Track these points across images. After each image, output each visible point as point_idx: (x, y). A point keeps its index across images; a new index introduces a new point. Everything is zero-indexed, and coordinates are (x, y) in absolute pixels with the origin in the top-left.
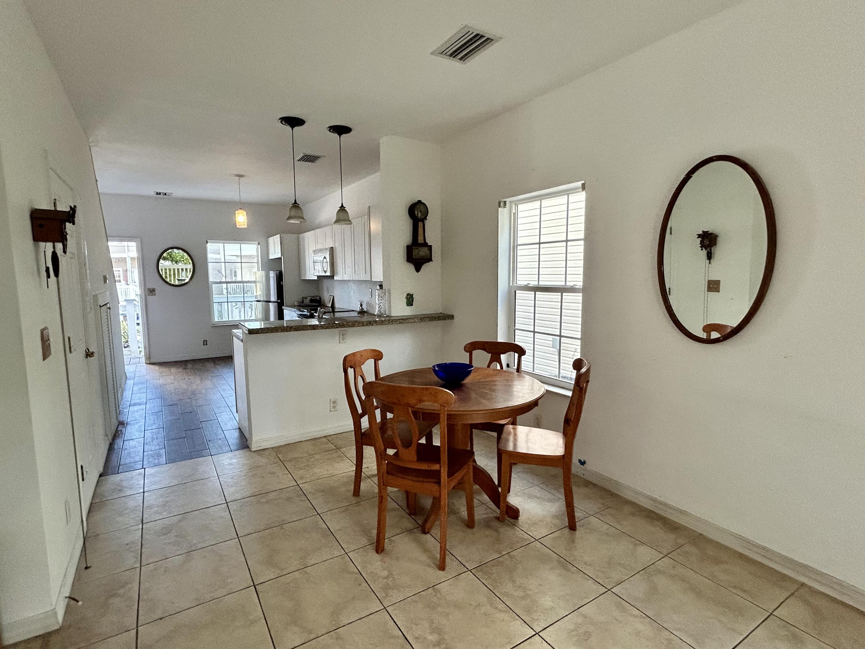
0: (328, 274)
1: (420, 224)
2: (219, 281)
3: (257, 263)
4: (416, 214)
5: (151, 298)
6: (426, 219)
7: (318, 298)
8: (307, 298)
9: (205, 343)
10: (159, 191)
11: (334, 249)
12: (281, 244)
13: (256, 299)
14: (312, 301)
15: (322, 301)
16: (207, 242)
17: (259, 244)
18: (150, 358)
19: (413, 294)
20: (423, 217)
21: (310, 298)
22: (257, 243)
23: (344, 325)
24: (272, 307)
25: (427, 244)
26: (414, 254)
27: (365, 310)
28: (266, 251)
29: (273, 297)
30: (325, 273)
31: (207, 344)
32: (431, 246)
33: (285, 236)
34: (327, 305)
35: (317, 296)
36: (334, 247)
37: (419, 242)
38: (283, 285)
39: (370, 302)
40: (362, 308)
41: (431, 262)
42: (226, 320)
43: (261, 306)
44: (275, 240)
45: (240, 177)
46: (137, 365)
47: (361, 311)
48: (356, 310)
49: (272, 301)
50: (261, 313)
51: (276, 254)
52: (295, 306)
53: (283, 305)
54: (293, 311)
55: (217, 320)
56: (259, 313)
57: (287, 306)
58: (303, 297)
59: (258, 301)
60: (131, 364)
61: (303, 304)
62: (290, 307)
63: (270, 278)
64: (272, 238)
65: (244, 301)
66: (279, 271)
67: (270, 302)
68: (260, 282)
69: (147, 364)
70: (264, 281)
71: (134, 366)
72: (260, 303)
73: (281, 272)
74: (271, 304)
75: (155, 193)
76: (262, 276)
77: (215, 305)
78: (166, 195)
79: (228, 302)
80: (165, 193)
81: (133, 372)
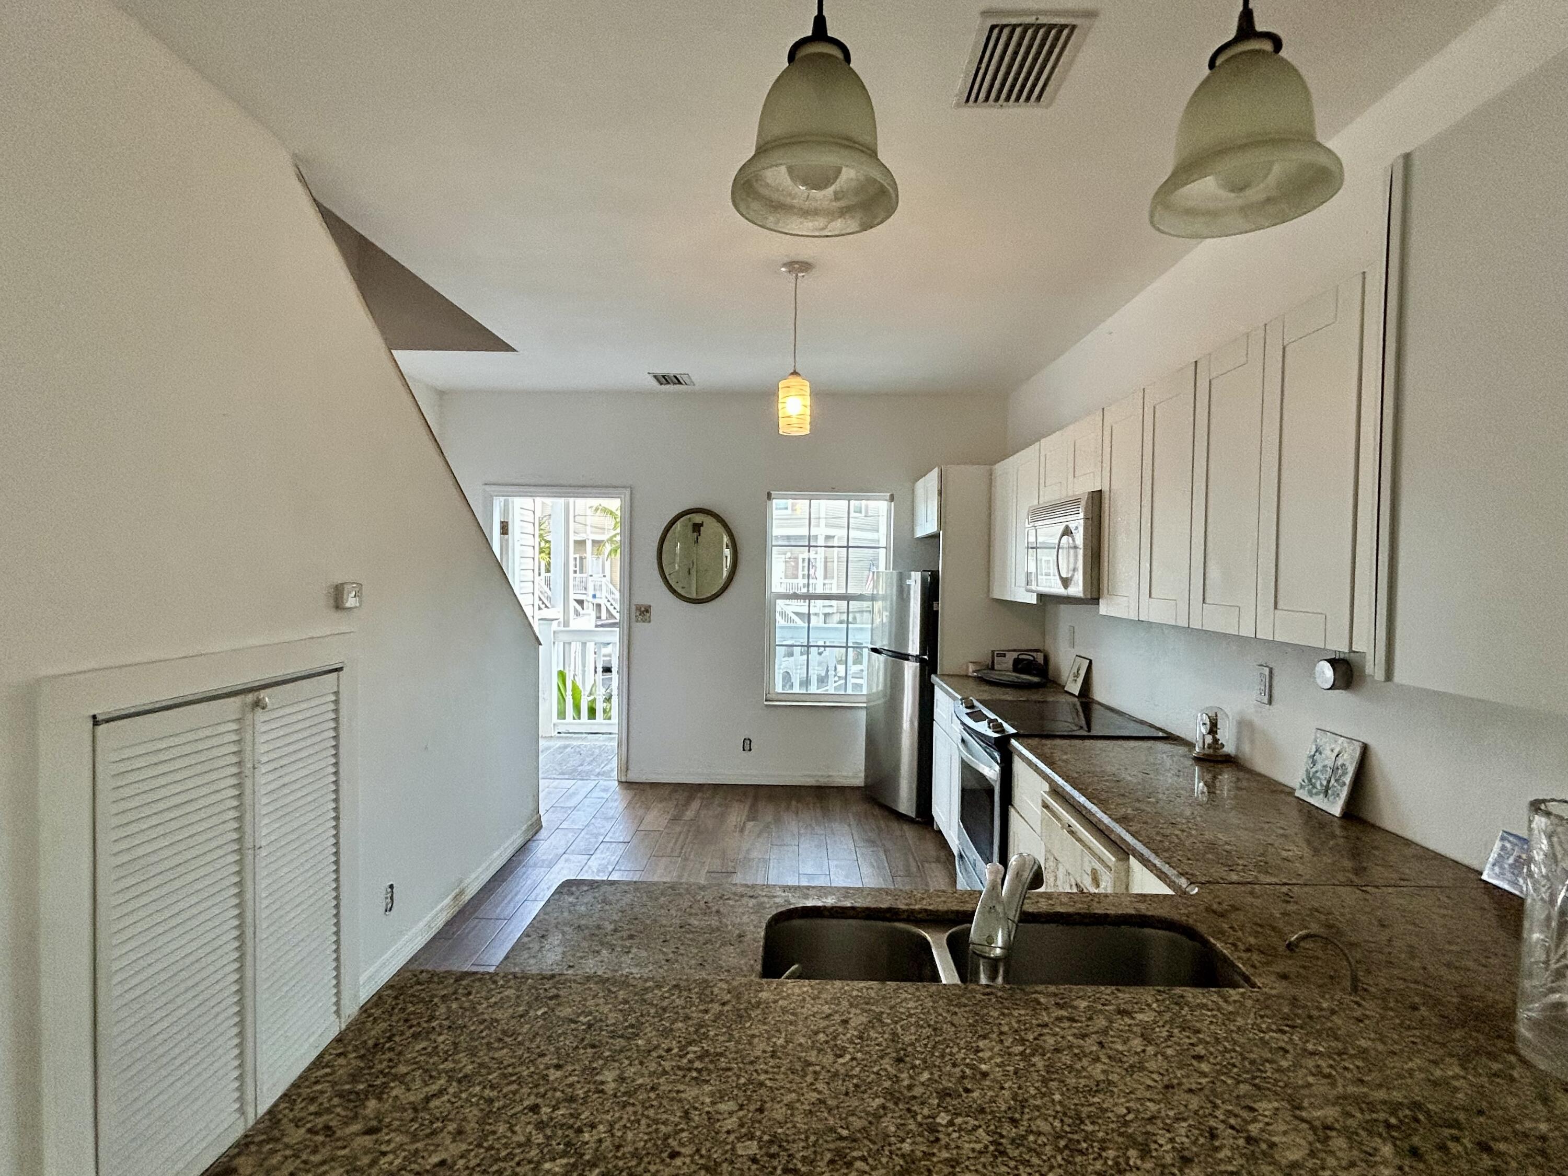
0: (1077, 589)
2: (791, 592)
3: (886, 548)
7: (1040, 658)
8: (1004, 655)
9: (747, 745)
10: (660, 371)
11: (1106, 496)
12: (940, 493)
13: (872, 643)
14: (1020, 666)
15: (1051, 667)
16: (769, 496)
17: (892, 498)
18: (627, 770)
21: (1015, 655)
22: (888, 495)
24: (910, 670)
27: (1229, 748)
28: (907, 517)
29: (914, 648)
30: (1066, 587)
31: (750, 750)
33: (954, 471)
34: (1070, 689)
35: (1037, 651)
36: (1106, 489)
38: (937, 611)
39: (1257, 721)
40: (1216, 741)
42: (801, 692)
43: (882, 666)
44: (928, 486)
45: (800, 275)
46: (601, 782)
47: (1208, 755)
48: (1190, 745)
49: (909, 655)
50: (881, 687)
51: (927, 525)
52: (967, 676)
53: (935, 672)
54: (954, 698)
55: (779, 689)
56: (878, 686)
57: (943, 676)
58: (993, 652)
59: (875, 650)
60: (592, 777)
61: (994, 676)
62: (956, 679)
63: (906, 589)
64: (920, 484)
65: (847, 647)
66: (932, 572)
67: (905, 657)
68: (884, 598)
69: (620, 782)
70: (895, 598)
71: (593, 784)
72: (882, 658)
73: (935, 576)
74: (906, 662)
75: (655, 377)
76: (892, 584)
77: (780, 651)
78: (680, 383)
79: (808, 646)
80: (675, 377)
81: (570, 808)
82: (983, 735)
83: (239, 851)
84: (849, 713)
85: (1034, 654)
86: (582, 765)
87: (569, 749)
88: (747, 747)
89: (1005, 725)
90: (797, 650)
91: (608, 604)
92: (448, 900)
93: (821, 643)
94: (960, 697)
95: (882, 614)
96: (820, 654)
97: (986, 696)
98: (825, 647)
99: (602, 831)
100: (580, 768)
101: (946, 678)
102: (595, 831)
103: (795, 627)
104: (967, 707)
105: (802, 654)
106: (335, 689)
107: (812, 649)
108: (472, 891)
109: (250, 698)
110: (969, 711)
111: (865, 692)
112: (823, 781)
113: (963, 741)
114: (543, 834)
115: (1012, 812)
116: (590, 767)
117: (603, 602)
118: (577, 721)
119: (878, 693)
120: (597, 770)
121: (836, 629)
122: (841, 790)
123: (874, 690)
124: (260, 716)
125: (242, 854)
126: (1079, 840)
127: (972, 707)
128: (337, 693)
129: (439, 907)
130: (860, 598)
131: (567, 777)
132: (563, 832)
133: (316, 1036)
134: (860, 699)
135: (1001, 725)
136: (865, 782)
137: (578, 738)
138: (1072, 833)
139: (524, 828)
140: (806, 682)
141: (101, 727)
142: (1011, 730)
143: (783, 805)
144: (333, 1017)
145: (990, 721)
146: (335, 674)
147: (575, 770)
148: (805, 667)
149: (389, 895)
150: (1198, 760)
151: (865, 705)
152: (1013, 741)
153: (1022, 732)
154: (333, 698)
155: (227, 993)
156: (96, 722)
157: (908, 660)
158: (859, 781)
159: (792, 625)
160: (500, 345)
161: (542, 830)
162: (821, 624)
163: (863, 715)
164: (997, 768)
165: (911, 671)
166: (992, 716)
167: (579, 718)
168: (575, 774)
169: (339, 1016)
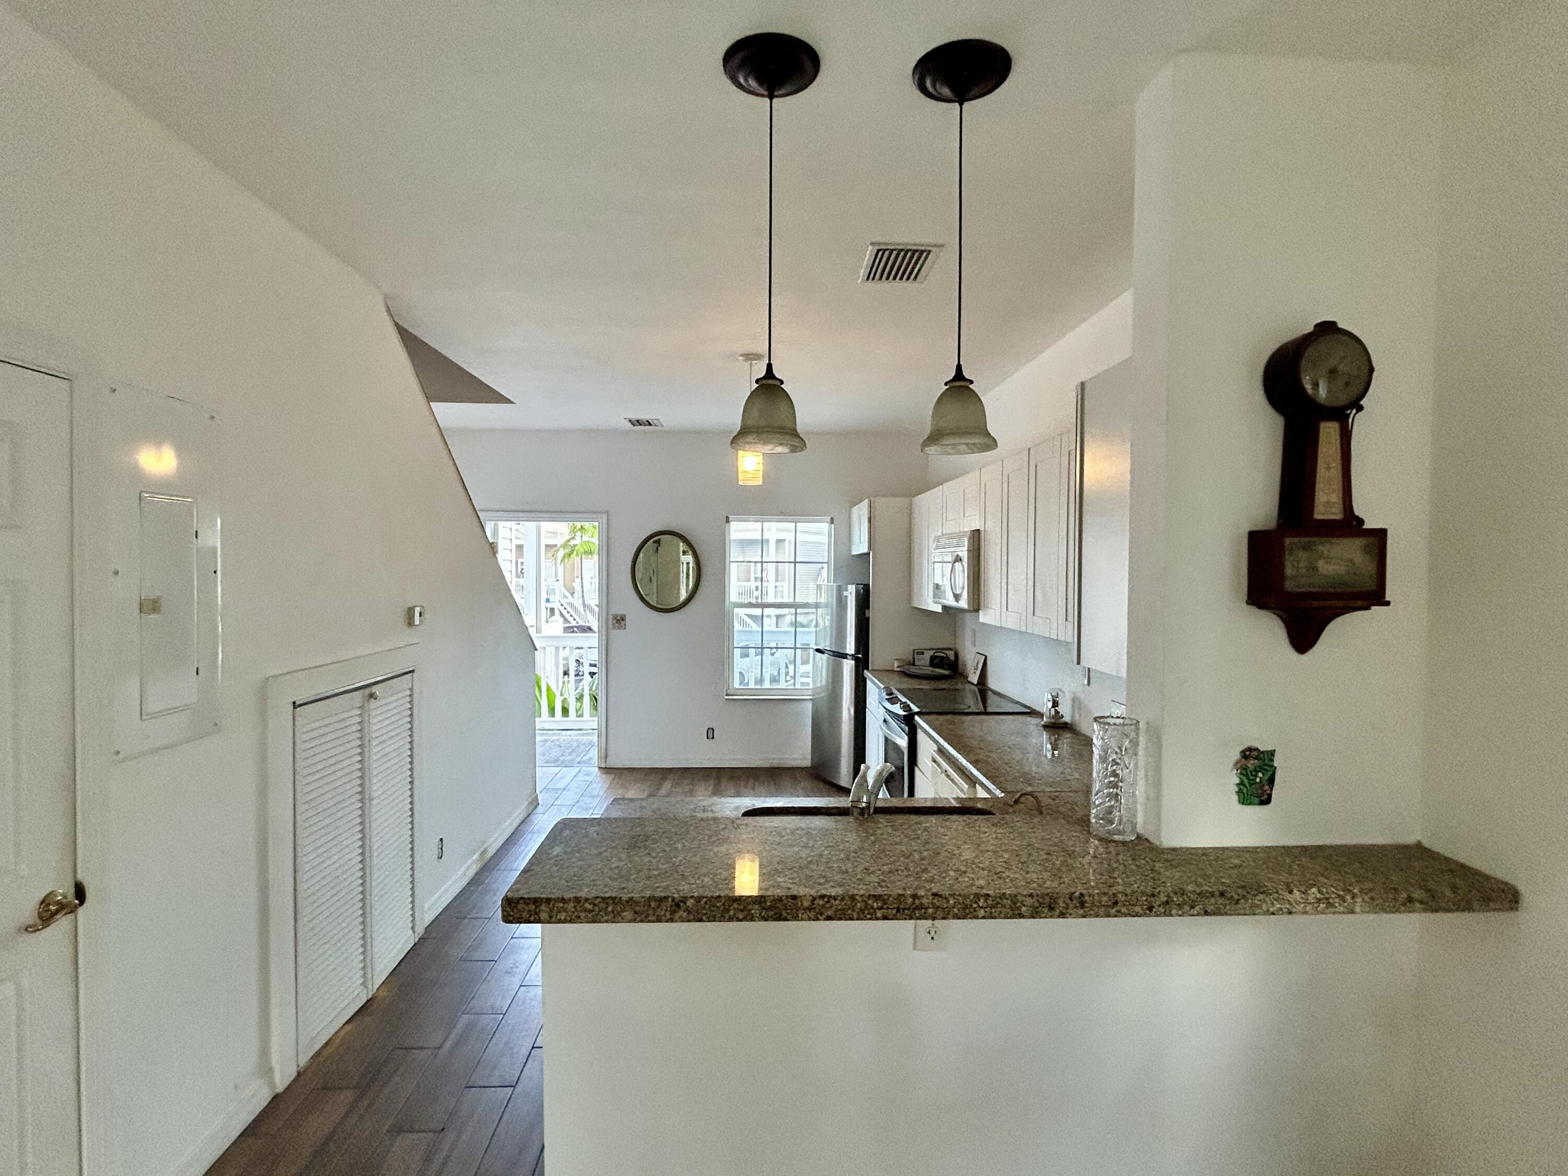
0: (965, 603)
1: (1329, 431)
2: (747, 601)
3: (827, 563)
4: (1308, 387)
5: (616, 633)
6: (1360, 408)
7: (951, 655)
8: (923, 653)
9: (710, 733)
10: (635, 417)
11: (982, 534)
12: (870, 520)
13: (816, 644)
14: (936, 661)
15: (960, 663)
16: (728, 520)
17: (832, 521)
18: (606, 757)
19: (1272, 753)
20: (1342, 399)
21: (931, 653)
22: (828, 519)
23: (921, 907)
24: (848, 666)
25: (1361, 521)
26: (1289, 571)
28: (843, 537)
29: (850, 648)
30: (957, 600)
31: (713, 738)
32: (1381, 534)
33: (880, 502)
34: (969, 679)
35: (950, 649)
36: (982, 529)
37: (1318, 516)
38: (869, 618)
40: (1057, 712)
41: (1375, 609)
42: (757, 687)
43: (825, 664)
44: (861, 512)
45: (754, 362)
46: (584, 768)
47: (1053, 723)
48: (1041, 715)
49: (847, 654)
50: (824, 682)
51: (860, 546)
52: (893, 671)
53: (867, 668)
54: (879, 687)
55: (737, 685)
56: (821, 681)
57: (874, 671)
58: (914, 650)
59: (818, 651)
60: (575, 765)
61: (913, 670)
62: (881, 673)
63: (843, 600)
64: (855, 509)
65: (795, 648)
66: (864, 585)
67: (844, 656)
68: (826, 606)
69: (600, 768)
70: (834, 606)
71: (576, 770)
72: (825, 656)
73: (866, 588)
74: (845, 660)
75: (630, 421)
76: (832, 594)
77: (737, 652)
78: (650, 425)
79: (762, 648)
80: (648, 421)
81: (560, 789)
82: (897, 714)
83: (361, 801)
84: (798, 704)
85: (947, 652)
86: (563, 755)
87: (549, 743)
88: (710, 736)
89: (912, 706)
90: (752, 652)
91: (562, 609)
92: (475, 857)
93: (774, 645)
94: (883, 686)
95: (825, 619)
96: (772, 654)
97: (904, 686)
98: (777, 648)
99: (591, 806)
100: (562, 758)
101: (875, 672)
102: (585, 806)
103: (750, 632)
104: (887, 695)
105: (757, 655)
106: (410, 687)
107: (765, 650)
108: (491, 852)
109: (367, 691)
110: (888, 697)
111: (811, 687)
112: (776, 763)
113: (885, 721)
114: (540, 809)
115: (916, 769)
116: (570, 757)
117: (556, 606)
118: (552, 719)
119: (821, 687)
120: (578, 760)
121: (787, 632)
122: (792, 770)
123: (819, 685)
124: (373, 704)
125: (362, 802)
126: (952, 780)
127: (892, 694)
128: (411, 689)
129: (470, 861)
130: (806, 605)
131: (553, 765)
132: (556, 807)
133: (402, 942)
134: (807, 692)
135: (909, 706)
136: (812, 764)
137: (554, 734)
138: (948, 776)
139: (526, 805)
140: (760, 681)
141: (298, 709)
142: (916, 709)
143: (742, 783)
144: (411, 932)
145: (902, 703)
146: (410, 674)
147: (557, 760)
148: (760, 667)
149: (440, 846)
150: (1046, 727)
151: (811, 697)
152: (917, 718)
153: (924, 710)
154: (408, 692)
155: (355, 901)
156: (295, 705)
157: (846, 658)
158: (807, 763)
159: (748, 629)
160: (498, 398)
161: (539, 806)
162: (774, 628)
163: (809, 706)
164: (906, 738)
165: (849, 668)
166: (904, 699)
167: (554, 716)
168: (557, 762)
169: (414, 932)
